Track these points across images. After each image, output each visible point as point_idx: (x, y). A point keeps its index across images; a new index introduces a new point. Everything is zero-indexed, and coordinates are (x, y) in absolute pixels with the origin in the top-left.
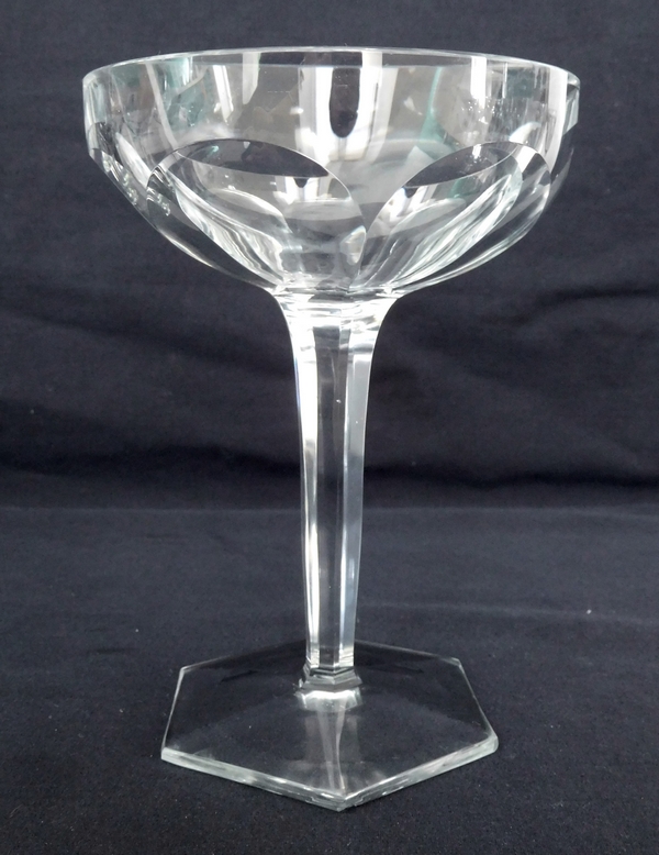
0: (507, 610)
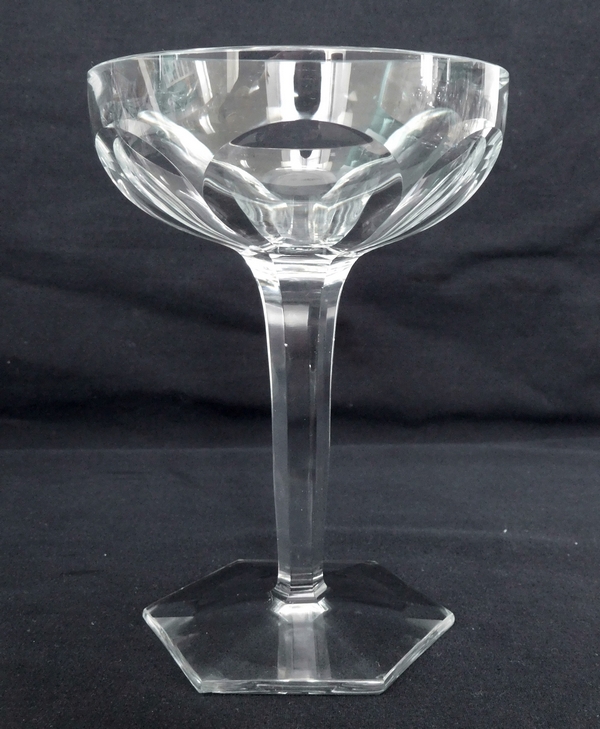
0: (434, 531)
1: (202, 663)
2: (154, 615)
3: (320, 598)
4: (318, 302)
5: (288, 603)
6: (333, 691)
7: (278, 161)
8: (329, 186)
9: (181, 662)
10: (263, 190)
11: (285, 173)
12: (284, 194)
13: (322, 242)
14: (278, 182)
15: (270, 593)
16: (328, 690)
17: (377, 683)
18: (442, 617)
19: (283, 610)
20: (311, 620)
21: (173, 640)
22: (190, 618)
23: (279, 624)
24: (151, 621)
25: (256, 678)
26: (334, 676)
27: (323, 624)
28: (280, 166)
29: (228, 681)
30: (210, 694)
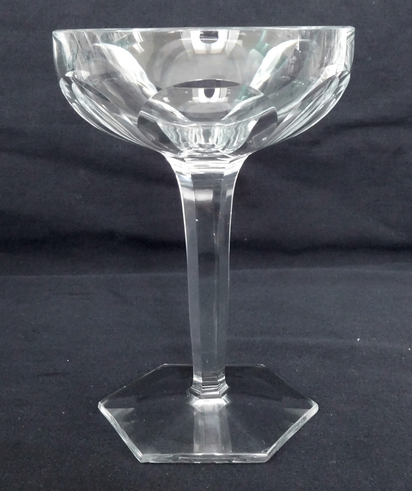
1: (142, 442)
2: (106, 407)
3: (223, 394)
4: (220, 187)
5: (200, 398)
6: (234, 462)
7: (190, 96)
8: (227, 112)
9: (126, 440)
10: (179, 115)
11: (195, 104)
12: (194, 118)
13: (221, 151)
14: (190, 110)
15: (188, 391)
16: (230, 461)
17: (263, 456)
18: (310, 407)
19: (197, 403)
20: (217, 410)
21: (121, 426)
22: (133, 409)
23: (195, 414)
24: (103, 410)
25: (179, 452)
26: (234, 451)
27: (225, 413)
28: (191, 100)
29: (160, 455)
30: (148, 463)
